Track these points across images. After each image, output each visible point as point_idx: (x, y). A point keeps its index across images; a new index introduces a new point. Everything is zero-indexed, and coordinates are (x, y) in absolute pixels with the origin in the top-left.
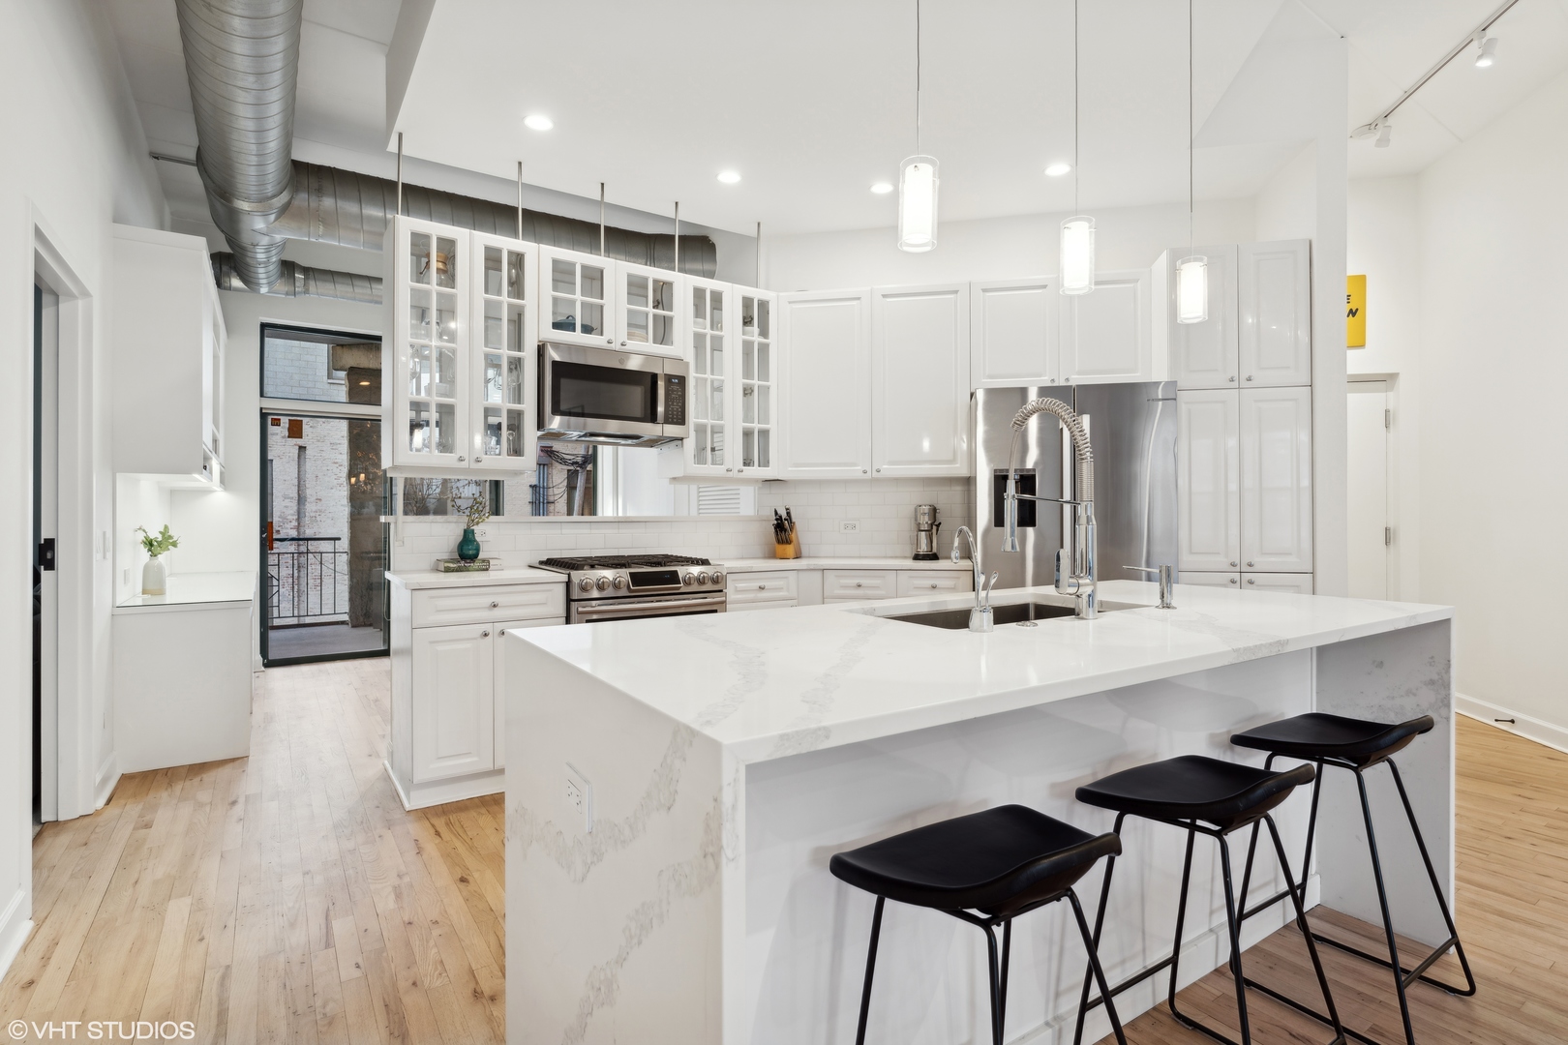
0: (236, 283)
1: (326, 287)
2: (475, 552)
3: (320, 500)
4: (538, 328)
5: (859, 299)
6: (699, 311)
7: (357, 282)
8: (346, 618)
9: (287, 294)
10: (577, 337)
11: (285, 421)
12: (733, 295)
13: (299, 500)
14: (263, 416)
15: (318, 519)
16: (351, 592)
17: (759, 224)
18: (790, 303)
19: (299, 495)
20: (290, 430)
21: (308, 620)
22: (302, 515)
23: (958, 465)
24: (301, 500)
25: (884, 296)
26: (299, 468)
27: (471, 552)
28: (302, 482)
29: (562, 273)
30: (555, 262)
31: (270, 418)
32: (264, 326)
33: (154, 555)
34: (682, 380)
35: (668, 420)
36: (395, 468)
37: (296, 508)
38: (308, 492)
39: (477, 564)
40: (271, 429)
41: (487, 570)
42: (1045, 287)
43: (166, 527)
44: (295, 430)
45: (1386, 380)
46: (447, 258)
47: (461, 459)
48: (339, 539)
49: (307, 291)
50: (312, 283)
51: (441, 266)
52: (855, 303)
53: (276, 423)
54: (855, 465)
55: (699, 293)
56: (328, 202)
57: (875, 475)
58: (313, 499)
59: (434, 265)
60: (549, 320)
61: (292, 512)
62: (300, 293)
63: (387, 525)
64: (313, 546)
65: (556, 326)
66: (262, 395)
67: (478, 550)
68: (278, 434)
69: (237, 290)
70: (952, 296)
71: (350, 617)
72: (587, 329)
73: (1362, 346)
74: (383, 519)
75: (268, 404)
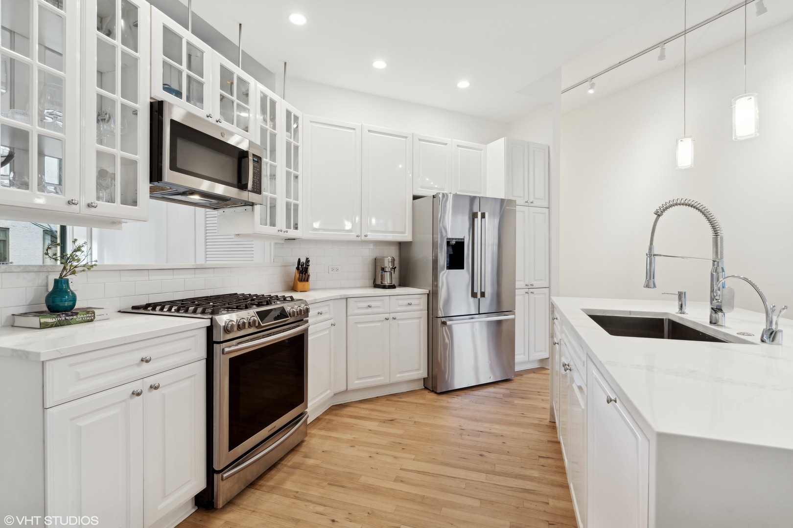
2: (71, 303)
4: (150, 85)
5: (354, 129)
6: (263, 111)
10: (185, 105)
17: (285, 63)
18: (311, 122)
23: (406, 235)
25: (369, 131)
27: (66, 304)
30: (165, 29)
34: (260, 159)
39: (76, 317)
41: (92, 321)
42: (446, 144)
47: (71, 203)
52: (352, 131)
54: (351, 232)
55: (263, 97)
57: (363, 238)
65: (166, 88)
67: (74, 300)
70: (404, 139)
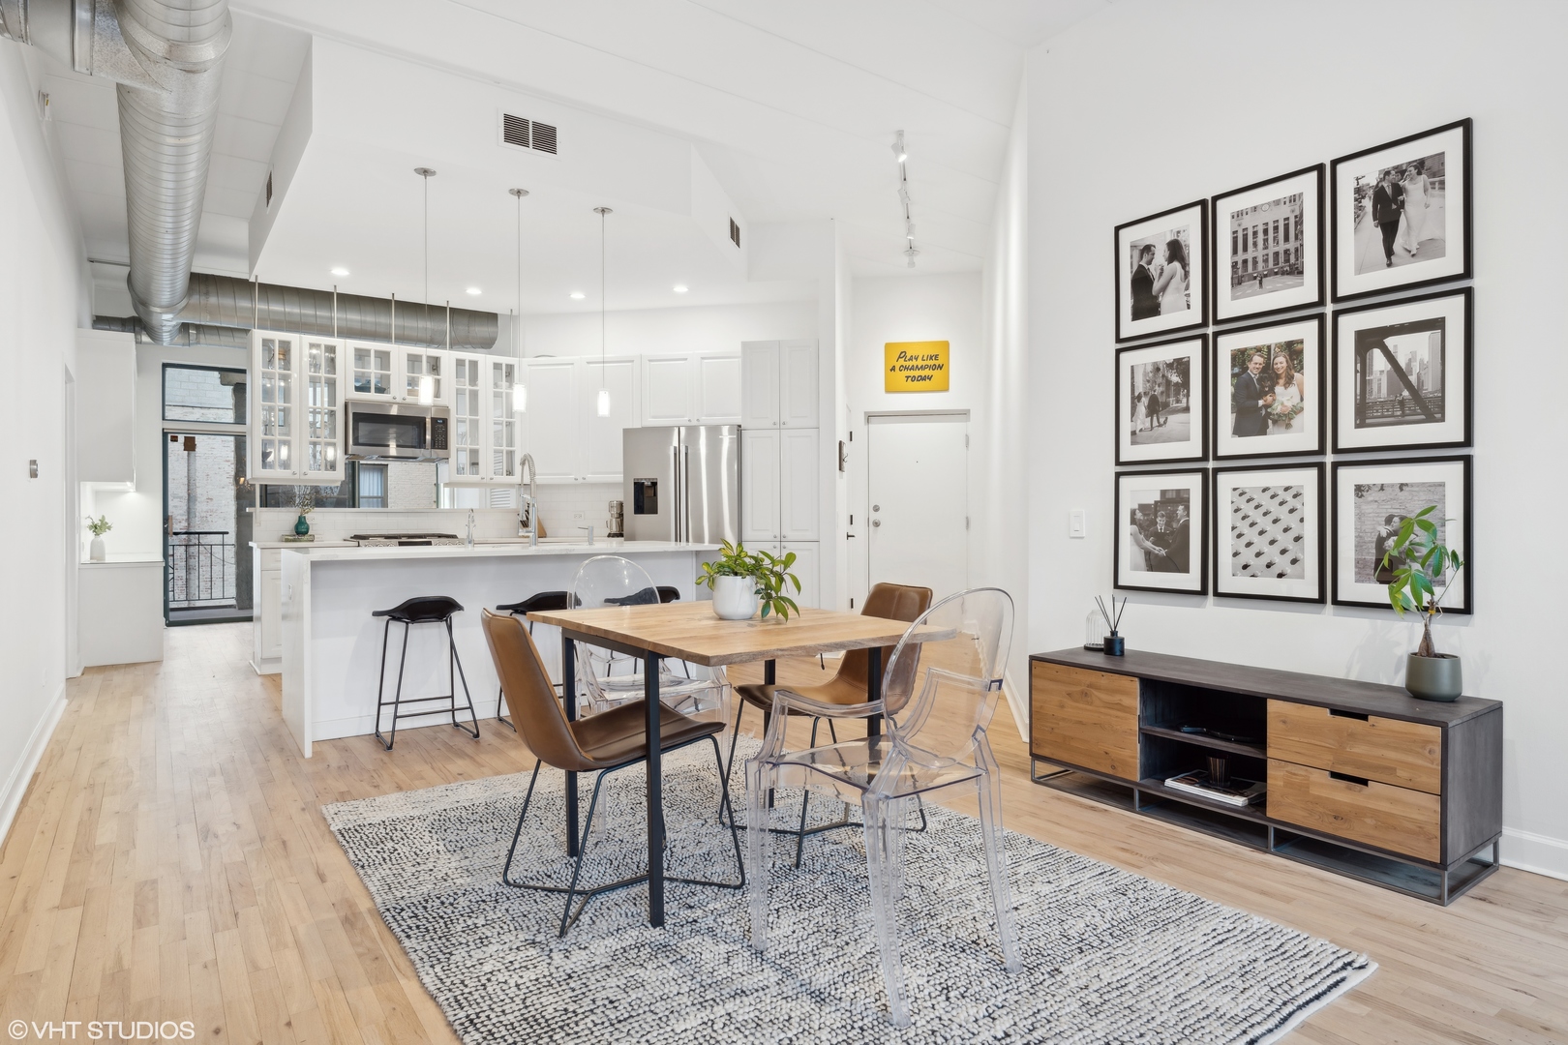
0: (145, 338)
1: (213, 338)
2: (305, 530)
3: (211, 499)
4: (346, 391)
5: (572, 364)
6: (459, 374)
7: (236, 334)
8: (233, 602)
9: (183, 345)
10: (372, 396)
11: (181, 438)
12: (485, 360)
13: (189, 500)
14: (165, 435)
15: (209, 519)
16: (237, 579)
18: (528, 366)
19: (189, 495)
20: (185, 444)
21: (198, 604)
22: (192, 515)
24: (191, 499)
25: (588, 363)
26: (188, 466)
27: (303, 530)
28: (192, 481)
29: (361, 355)
30: (357, 350)
31: (169, 436)
32: (165, 366)
33: (97, 534)
34: (445, 422)
35: (433, 446)
36: (253, 479)
37: (186, 508)
38: (199, 491)
39: (306, 537)
40: (171, 445)
41: (313, 540)
43: (103, 517)
44: (190, 445)
45: (964, 414)
46: (286, 351)
47: (294, 474)
48: (227, 533)
49: (198, 343)
50: (202, 336)
51: (281, 357)
52: (570, 367)
53: (175, 439)
54: (571, 475)
55: (460, 363)
56: (213, 300)
57: (583, 481)
58: (204, 498)
59: (277, 356)
60: (352, 384)
61: (181, 512)
62: (193, 344)
63: (251, 514)
64: (205, 539)
65: (358, 389)
66: (164, 419)
67: (308, 529)
68: (176, 448)
69: (146, 343)
70: (631, 364)
71: (237, 601)
72: (380, 390)
73: (946, 389)
74: (247, 510)
75: (169, 426)
